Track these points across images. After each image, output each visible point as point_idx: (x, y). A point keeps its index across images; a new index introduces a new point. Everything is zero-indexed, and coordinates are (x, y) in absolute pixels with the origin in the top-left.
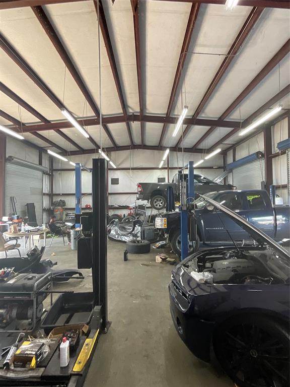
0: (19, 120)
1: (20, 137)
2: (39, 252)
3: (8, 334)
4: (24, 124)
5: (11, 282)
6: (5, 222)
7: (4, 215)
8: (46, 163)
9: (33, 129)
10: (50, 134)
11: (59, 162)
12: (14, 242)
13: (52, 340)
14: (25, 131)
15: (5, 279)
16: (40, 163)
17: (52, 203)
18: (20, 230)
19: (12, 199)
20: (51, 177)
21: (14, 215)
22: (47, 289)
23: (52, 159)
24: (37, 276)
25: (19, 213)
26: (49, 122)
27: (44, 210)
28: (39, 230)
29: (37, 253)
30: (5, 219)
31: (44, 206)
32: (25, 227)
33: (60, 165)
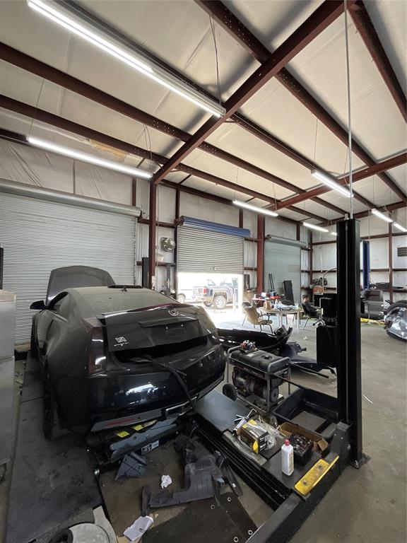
0: (273, 197)
1: (275, 214)
2: (285, 332)
3: (246, 404)
4: (278, 201)
5: (250, 355)
6: (264, 298)
7: (263, 291)
8: (304, 239)
9: (289, 203)
10: (307, 204)
11: (319, 235)
12: (266, 318)
13: (280, 434)
14: (279, 207)
15: (246, 351)
16: (298, 238)
17: (312, 282)
18: (273, 307)
19: (270, 276)
20: (310, 251)
21: (272, 291)
22: (283, 375)
23: (311, 233)
24: (274, 357)
25: (277, 290)
26: (304, 191)
27: (302, 288)
28: (291, 309)
29: (283, 333)
30: (264, 294)
31: (303, 284)
32: (279, 305)
33: (320, 238)
